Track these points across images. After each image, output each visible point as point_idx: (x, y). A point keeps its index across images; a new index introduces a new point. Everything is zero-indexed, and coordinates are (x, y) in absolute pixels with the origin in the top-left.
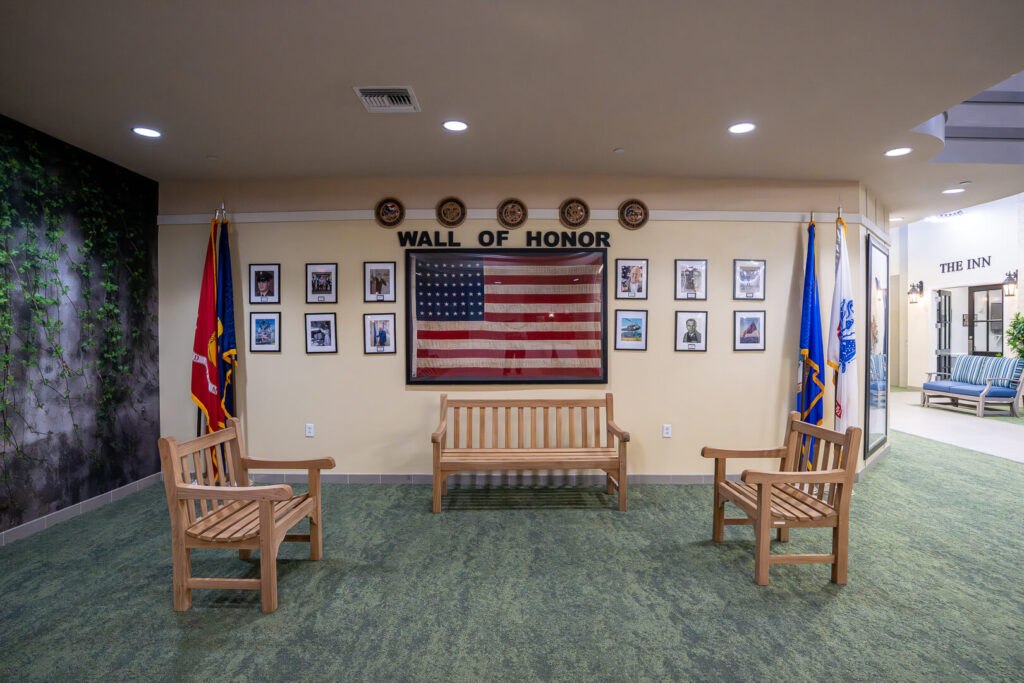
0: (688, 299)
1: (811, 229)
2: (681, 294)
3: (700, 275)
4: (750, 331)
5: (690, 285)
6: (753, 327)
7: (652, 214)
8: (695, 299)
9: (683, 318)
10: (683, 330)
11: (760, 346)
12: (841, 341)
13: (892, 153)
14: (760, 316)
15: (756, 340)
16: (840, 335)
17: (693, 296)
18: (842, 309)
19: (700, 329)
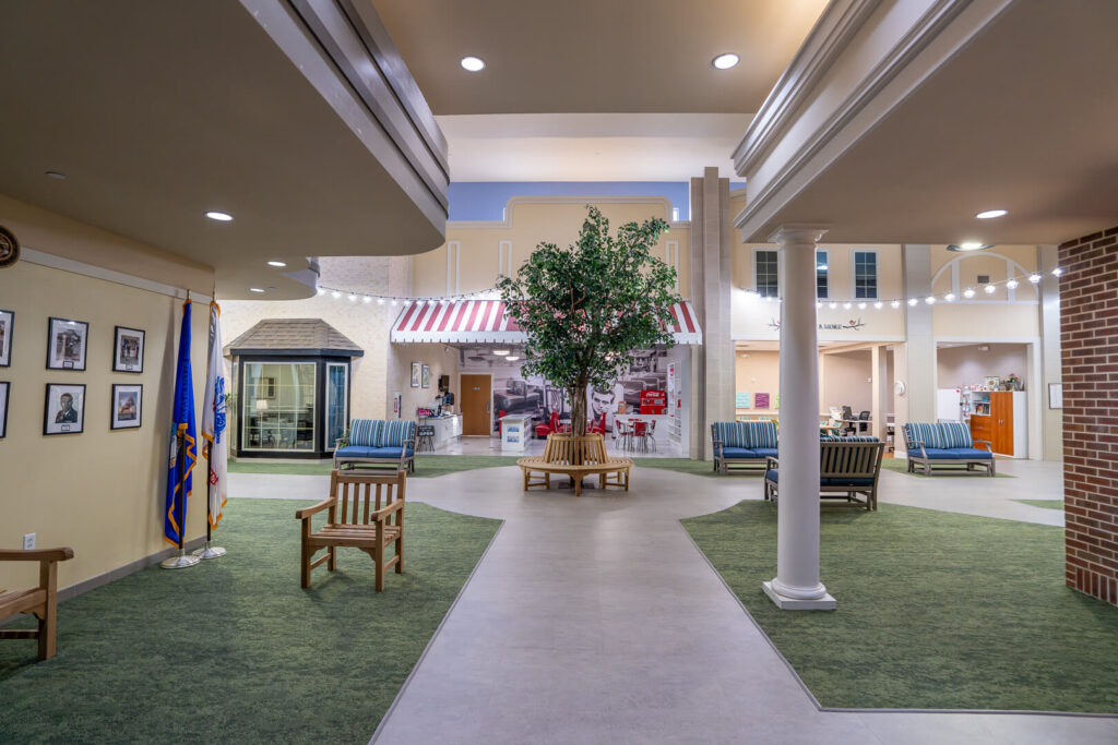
0: (64, 369)
1: (187, 308)
2: (57, 362)
3: (79, 340)
4: (128, 406)
5: (69, 353)
6: (131, 403)
7: (24, 252)
8: (72, 369)
9: (56, 393)
10: (56, 407)
11: (136, 422)
12: (216, 414)
13: (271, 263)
14: (138, 389)
15: (133, 417)
16: (215, 409)
17: (70, 365)
18: (216, 385)
19: (77, 406)
